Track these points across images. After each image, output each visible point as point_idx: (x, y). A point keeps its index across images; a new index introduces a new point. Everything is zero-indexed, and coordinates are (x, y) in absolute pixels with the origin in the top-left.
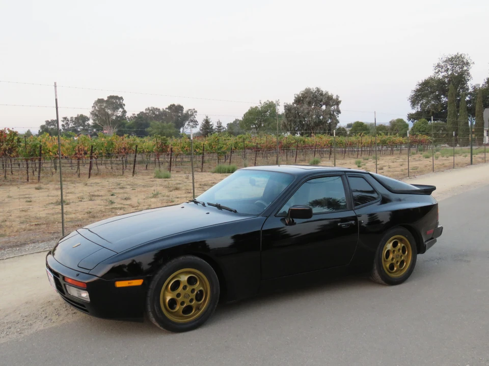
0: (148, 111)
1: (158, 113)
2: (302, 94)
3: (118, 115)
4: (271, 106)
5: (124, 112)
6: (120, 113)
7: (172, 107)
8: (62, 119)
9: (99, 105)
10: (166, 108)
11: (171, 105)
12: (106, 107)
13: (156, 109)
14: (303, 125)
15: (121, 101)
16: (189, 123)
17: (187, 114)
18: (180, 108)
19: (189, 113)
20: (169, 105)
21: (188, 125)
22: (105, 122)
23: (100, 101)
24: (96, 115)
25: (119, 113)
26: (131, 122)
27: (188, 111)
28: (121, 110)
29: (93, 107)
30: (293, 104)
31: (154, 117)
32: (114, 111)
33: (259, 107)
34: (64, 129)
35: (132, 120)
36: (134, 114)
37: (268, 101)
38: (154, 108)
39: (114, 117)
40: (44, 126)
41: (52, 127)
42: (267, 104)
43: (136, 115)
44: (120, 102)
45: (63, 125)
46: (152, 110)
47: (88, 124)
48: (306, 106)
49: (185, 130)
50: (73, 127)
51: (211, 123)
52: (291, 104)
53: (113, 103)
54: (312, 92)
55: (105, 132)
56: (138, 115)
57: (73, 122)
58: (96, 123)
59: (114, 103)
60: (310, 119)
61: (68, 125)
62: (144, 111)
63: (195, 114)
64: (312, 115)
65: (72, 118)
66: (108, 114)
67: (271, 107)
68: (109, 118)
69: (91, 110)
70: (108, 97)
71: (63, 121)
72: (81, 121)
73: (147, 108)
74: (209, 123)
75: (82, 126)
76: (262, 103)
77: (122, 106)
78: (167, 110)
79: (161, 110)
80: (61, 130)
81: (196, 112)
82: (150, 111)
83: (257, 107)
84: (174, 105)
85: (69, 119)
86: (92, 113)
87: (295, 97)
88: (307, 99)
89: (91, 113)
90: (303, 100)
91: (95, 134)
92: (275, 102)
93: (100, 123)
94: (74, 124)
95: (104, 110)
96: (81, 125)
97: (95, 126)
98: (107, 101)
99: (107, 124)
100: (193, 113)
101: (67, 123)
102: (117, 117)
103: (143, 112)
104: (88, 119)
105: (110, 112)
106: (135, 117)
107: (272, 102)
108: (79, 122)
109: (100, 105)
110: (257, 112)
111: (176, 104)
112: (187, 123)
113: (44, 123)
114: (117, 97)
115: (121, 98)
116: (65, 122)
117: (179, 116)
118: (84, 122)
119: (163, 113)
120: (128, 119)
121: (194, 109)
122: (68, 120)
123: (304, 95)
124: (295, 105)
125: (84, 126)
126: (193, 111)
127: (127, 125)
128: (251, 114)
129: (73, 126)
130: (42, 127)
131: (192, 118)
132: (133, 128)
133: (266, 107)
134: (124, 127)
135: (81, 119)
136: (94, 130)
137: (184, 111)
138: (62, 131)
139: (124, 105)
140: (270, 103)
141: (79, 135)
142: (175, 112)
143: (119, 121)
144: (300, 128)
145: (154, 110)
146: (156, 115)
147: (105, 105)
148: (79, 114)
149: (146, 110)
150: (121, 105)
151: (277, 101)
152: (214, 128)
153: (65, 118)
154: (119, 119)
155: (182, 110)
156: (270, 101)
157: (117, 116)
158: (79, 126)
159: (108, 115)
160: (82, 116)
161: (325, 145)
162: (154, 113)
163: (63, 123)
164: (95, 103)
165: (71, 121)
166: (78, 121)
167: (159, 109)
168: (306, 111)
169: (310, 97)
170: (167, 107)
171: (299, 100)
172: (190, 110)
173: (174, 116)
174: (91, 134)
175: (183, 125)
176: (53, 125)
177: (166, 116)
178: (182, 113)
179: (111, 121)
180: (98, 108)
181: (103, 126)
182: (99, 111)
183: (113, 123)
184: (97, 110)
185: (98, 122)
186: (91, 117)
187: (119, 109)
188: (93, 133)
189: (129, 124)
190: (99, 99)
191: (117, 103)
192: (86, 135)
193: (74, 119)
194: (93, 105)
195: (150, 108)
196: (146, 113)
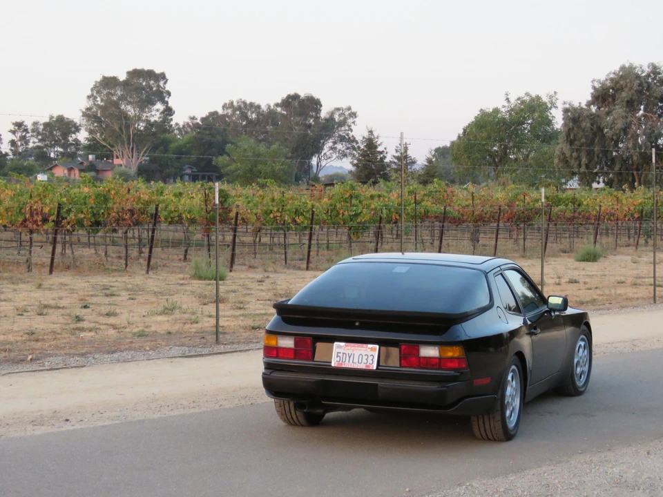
0: (230, 111)
1: (254, 116)
2: (612, 80)
3: (152, 119)
4: (534, 108)
5: (169, 111)
6: (158, 114)
7: (291, 102)
8: (12, 128)
9: (105, 92)
10: (277, 105)
11: (289, 97)
12: (122, 98)
13: (251, 105)
14: (613, 160)
15: (161, 83)
16: (335, 143)
17: (330, 119)
18: (312, 104)
19: (337, 117)
20: (285, 96)
21: (331, 148)
22: (117, 137)
23: (108, 83)
24: (96, 119)
25: (155, 113)
26: (186, 137)
27: (332, 114)
28: (159, 106)
29: (89, 97)
30: (589, 104)
31: (244, 127)
32: (142, 109)
33: (503, 110)
34: (15, 153)
35: (186, 132)
36: (193, 118)
37: (527, 94)
38: (244, 103)
39: (142, 126)
42: (523, 102)
43: (199, 121)
44: (159, 86)
45: (13, 143)
46: (239, 108)
47: (76, 140)
48: (619, 110)
49: (323, 163)
50: (38, 147)
51: (380, 149)
52: (583, 105)
53: (139, 89)
54: (638, 77)
55: (116, 161)
56: (203, 119)
57: (39, 134)
58: (94, 139)
59: (143, 89)
60: (630, 145)
61: (27, 143)
62: (221, 112)
63: (350, 121)
64: (636, 137)
65: (35, 124)
66: (126, 117)
67: (534, 111)
68: (128, 127)
69: (85, 104)
70: (129, 73)
71: (14, 132)
72: (57, 133)
73: (228, 102)
74: (376, 147)
75: (62, 146)
76: (513, 100)
77: (162, 95)
78: (279, 109)
79: (264, 108)
80: (7, 154)
81: (354, 115)
82: (235, 109)
83: (496, 111)
84: (296, 97)
85: (30, 127)
86: (88, 114)
87: (594, 88)
88: (624, 94)
89: (84, 115)
90: (614, 97)
91: (92, 167)
92: (545, 99)
93: (104, 140)
94: (40, 140)
95: (116, 105)
96: (57, 143)
97: (93, 146)
98: (126, 84)
99: (123, 143)
100: (345, 119)
101: (23, 138)
102: (150, 124)
103: (216, 113)
104: (77, 129)
105: (131, 111)
106: (197, 126)
107: (538, 98)
108: (54, 136)
109: (108, 94)
110: (498, 123)
111: (302, 95)
112: (329, 144)
114: (150, 74)
115: (162, 76)
116: (19, 134)
117: (310, 126)
118: (66, 135)
119: (271, 116)
120: (179, 129)
121: (349, 109)
122: (26, 130)
123: (617, 82)
124: (594, 109)
125: (66, 145)
126: (347, 113)
127: (173, 146)
128: (482, 127)
129: (39, 144)
131: (342, 131)
132: (188, 153)
133: (522, 110)
134: (166, 150)
135: (60, 128)
136: (91, 157)
137: (324, 114)
138: (11, 156)
139: (169, 94)
140: (532, 100)
141: (51, 169)
142: (301, 114)
143: (154, 134)
144: (605, 169)
145: (244, 108)
146: (250, 122)
147: (119, 93)
148: (55, 115)
149: (223, 107)
150: (162, 93)
151: (551, 97)
152: (387, 160)
153: (19, 125)
154: (154, 130)
155: (318, 111)
156: (534, 95)
157: (148, 121)
158: (52, 146)
159: (125, 120)
160: (61, 119)
161: (625, 216)
162: (244, 116)
163: (14, 138)
164: (95, 87)
165: (33, 131)
166: (51, 132)
167: (259, 107)
168: (620, 124)
169: (631, 88)
170: (279, 101)
171: (603, 96)
172: (338, 109)
173: (297, 124)
174: (81, 167)
175: (317, 149)
177: (275, 124)
178: (317, 118)
179: (134, 135)
180: (102, 100)
181: (112, 146)
182: (103, 109)
183: (139, 140)
184: (99, 106)
185: (101, 136)
186: (84, 122)
187: (155, 105)
188: (86, 164)
189: (181, 142)
190: (105, 78)
191: (151, 88)
192: (70, 170)
193: (41, 127)
194: (89, 93)
195: (235, 104)
196: (224, 116)
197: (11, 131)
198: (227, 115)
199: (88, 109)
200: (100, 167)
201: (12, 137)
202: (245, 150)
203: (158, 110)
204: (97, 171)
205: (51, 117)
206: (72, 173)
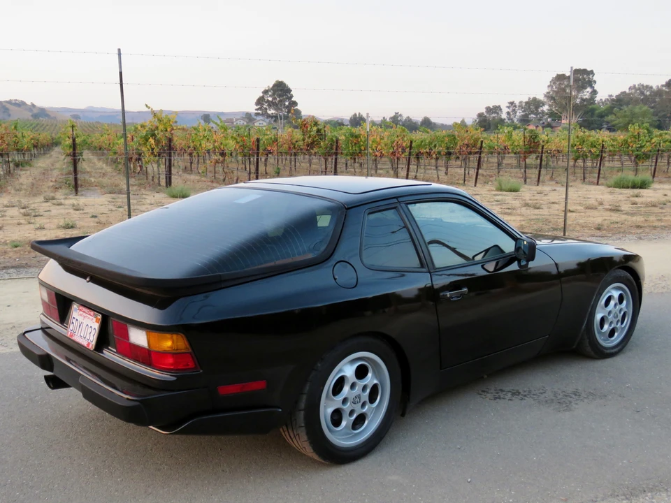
0: (633, 91)
1: (648, 93)
3: (584, 97)
5: (594, 92)
6: (588, 94)
8: (508, 105)
9: (558, 83)
10: (663, 86)
12: (568, 86)
13: (647, 86)
15: (591, 76)
22: (564, 108)
23: (560, 78)
24: (552, 98)
25: (586, 93)
26: (607, 107)
28: (589, 90)
29: (549, 86)
31: (642, 100)
32: (579, 92)
34: (509, 119)
35: (606, 104)
36: (611, 96)
38: (643, 85)
39: (578, 101)
40: (483, 113)
41: (494, 115)
43: (614, 97)
44: (589, 78)
45: (508, 113)
46: (639, 89)
47: (543, 111)
50: (523, 116)
55: (563, 122)
56: (616, 96)
57: (522, 108)
58: (551, 110)
59: (580, 80)
61: (516, 113)
62: (627, 91)
65: (521, 102)
68: (570, 102)
69: (546, 90)
70: (572, 71)
71: (508, 107)
72: (532, 107)
73: (632, 85)
75: (535, 114)
77: (591, 83)
78: (664, 88)
79: (655, 88)
80: (505, 119)
82: (636, 90)
85: (517, 104)
86: (547, 96)
89: (545, 96)
91: (549, 125)
93: (556, 110)
94: (523, 112)
95: (564, 90)
96: (532, 113)
97: (551, 114)
98: (570, 78)
99: (567, 111)
101: (514, 110)
102: (583, 100)
103: (625, 92)
104: (543, 104)
106: (613, 100)
108: (530, 109)
109: (560, 84)
113: (484, 111)
114: (584, 72)
115: (592, 72)
116: (511, 109)
118: (537, 108)
119: (659, 93)
120: (603, 103)
122: (515, 106)
125: (537, 114)
127: (597, 112)
130: (480, 115)
134: (593, 115)
135: (534, 104)
136: (549, 120)
138: (507, 120)
139: (595, 82)
143: (586, 105)
145: (642, 89)
146: (646, 96)
147: (566, 83)
148: (532, 97)
150: (591, 82)
153: (512, 103)
154: (585, 103)
157: (582, 99)
158: (530, 114)
159: (569, 98)
160: (535, 99)
162: (642, 93)
163: (509, 110)
164: (552, 80)
165: (519, 106)
166: (529, 107)
167: (651, 87)
170: (664, 83)
174: (543, 125)
176: (496, 112)
177: (661, 97)
179: (573, 106)
180: (556, 88)
181: (561, 113)
182: (557, 92)
183: (576, 108)
184: (554, 91)
185: (555, 107)
186: (545, 100)
187: (586, 89)
188: (546, 123)
189: (602, 110)
190: (558, 75)
191: (585, 79)
192: (537, 127)
193: (524, 104)
194: (549, 84)
195: (637, 86)
196: (629, 94)
197: (507, 107)
198: (631, 94)
199: (548, 93)
200: (554, 124)
201: (507, 110)
202: (625, 112)
203: (588, 92)
204: (552, 127)
205: (530, 98)
206: (538, 128)
